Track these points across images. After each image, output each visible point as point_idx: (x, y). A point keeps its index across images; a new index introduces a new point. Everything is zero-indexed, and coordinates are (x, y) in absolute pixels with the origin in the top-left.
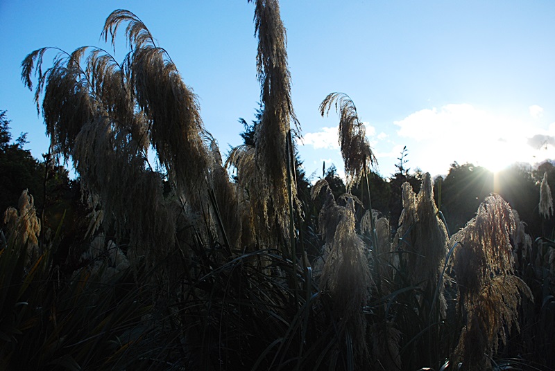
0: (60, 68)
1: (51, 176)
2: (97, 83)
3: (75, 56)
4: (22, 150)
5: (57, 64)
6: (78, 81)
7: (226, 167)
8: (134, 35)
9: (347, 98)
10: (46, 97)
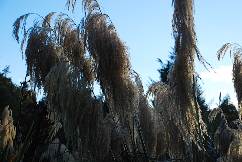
0: (37, 28)
1: (25, 98)
2: (61, 37)
3: (47, 19)
4: (6, 78)
5: (36, 25)
6: (49, 36)
7: (146, 97)
8: (87, 6)
9: (239, 47)
10: (27, 47)
